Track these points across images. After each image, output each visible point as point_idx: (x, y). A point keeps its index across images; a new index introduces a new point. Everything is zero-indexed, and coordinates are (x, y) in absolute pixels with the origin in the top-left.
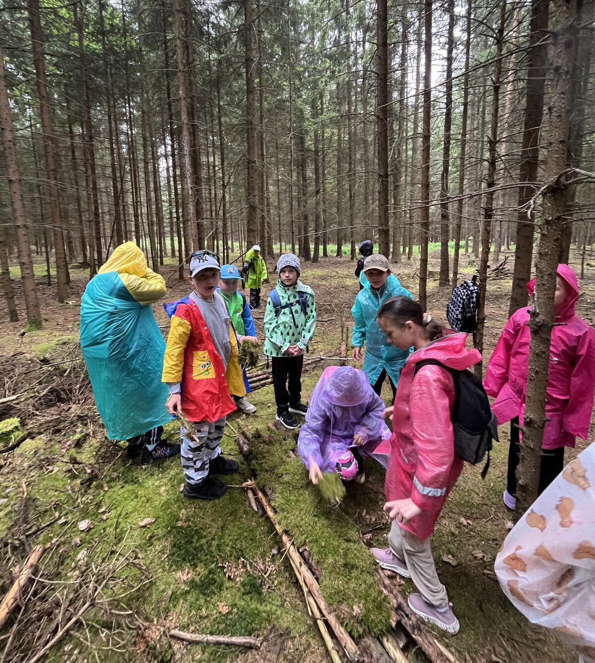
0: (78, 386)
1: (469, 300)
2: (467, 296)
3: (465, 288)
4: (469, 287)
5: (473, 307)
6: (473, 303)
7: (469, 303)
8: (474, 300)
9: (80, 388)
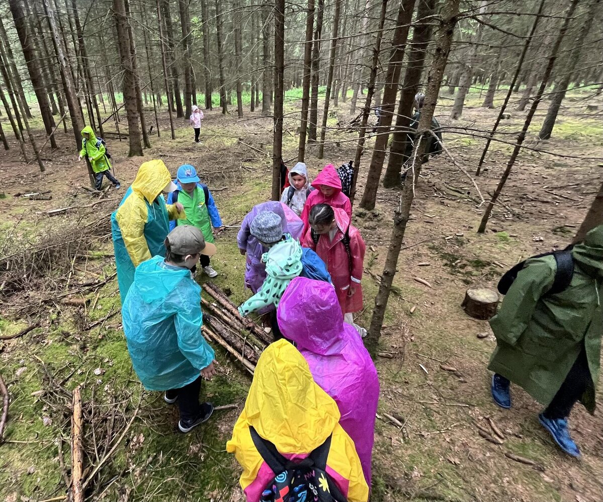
0: (25, 276)
1: (346, 180)
2: (344, 177)
3: (343, 170)
4: (347, 170)
5: (349, 185)
6: (348, 182)
7: (346, 182)
8: (350, 180)
9: (28, 277)
